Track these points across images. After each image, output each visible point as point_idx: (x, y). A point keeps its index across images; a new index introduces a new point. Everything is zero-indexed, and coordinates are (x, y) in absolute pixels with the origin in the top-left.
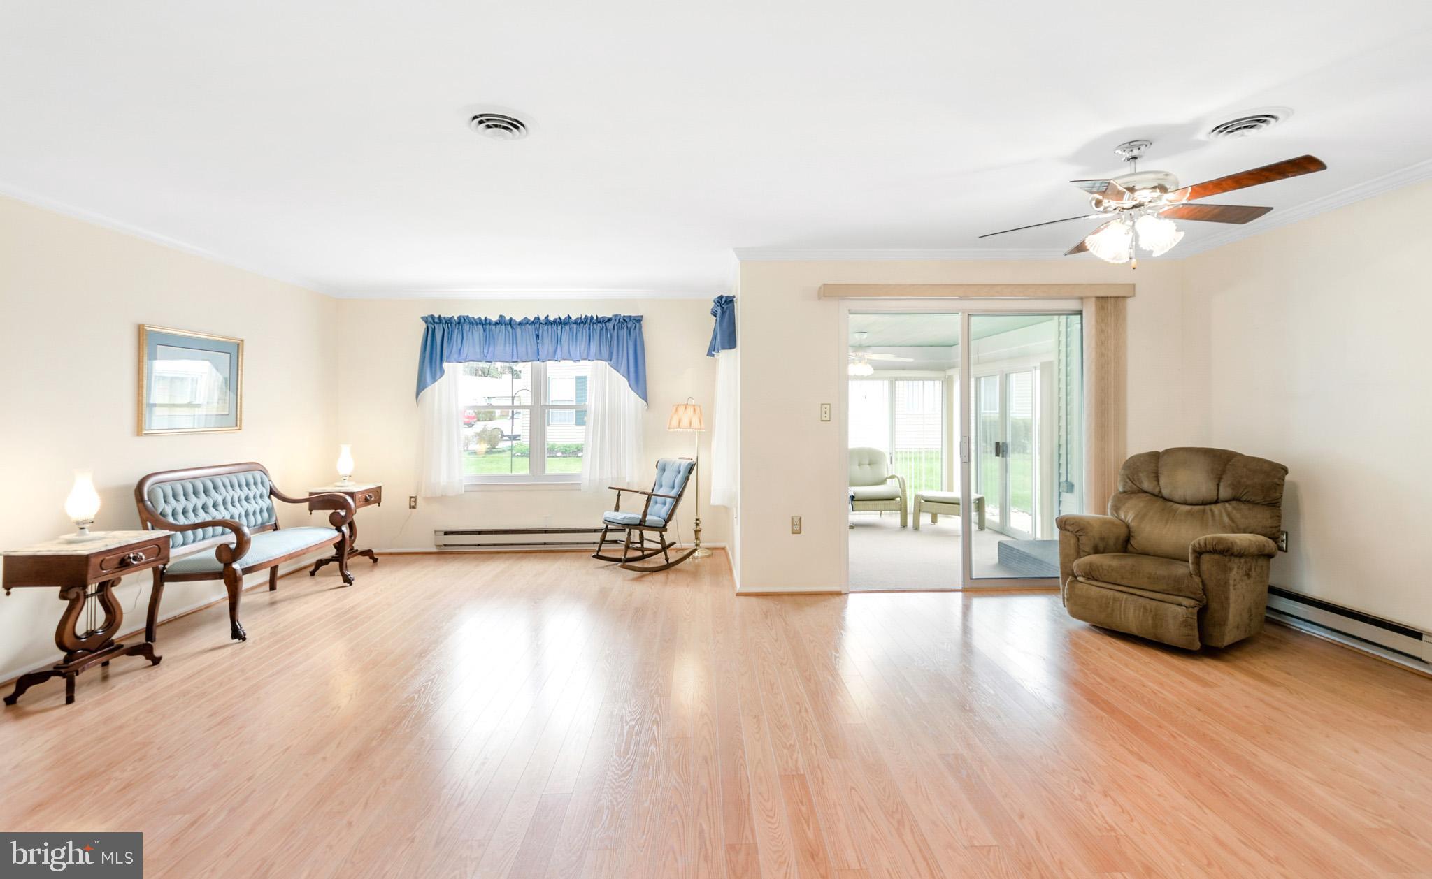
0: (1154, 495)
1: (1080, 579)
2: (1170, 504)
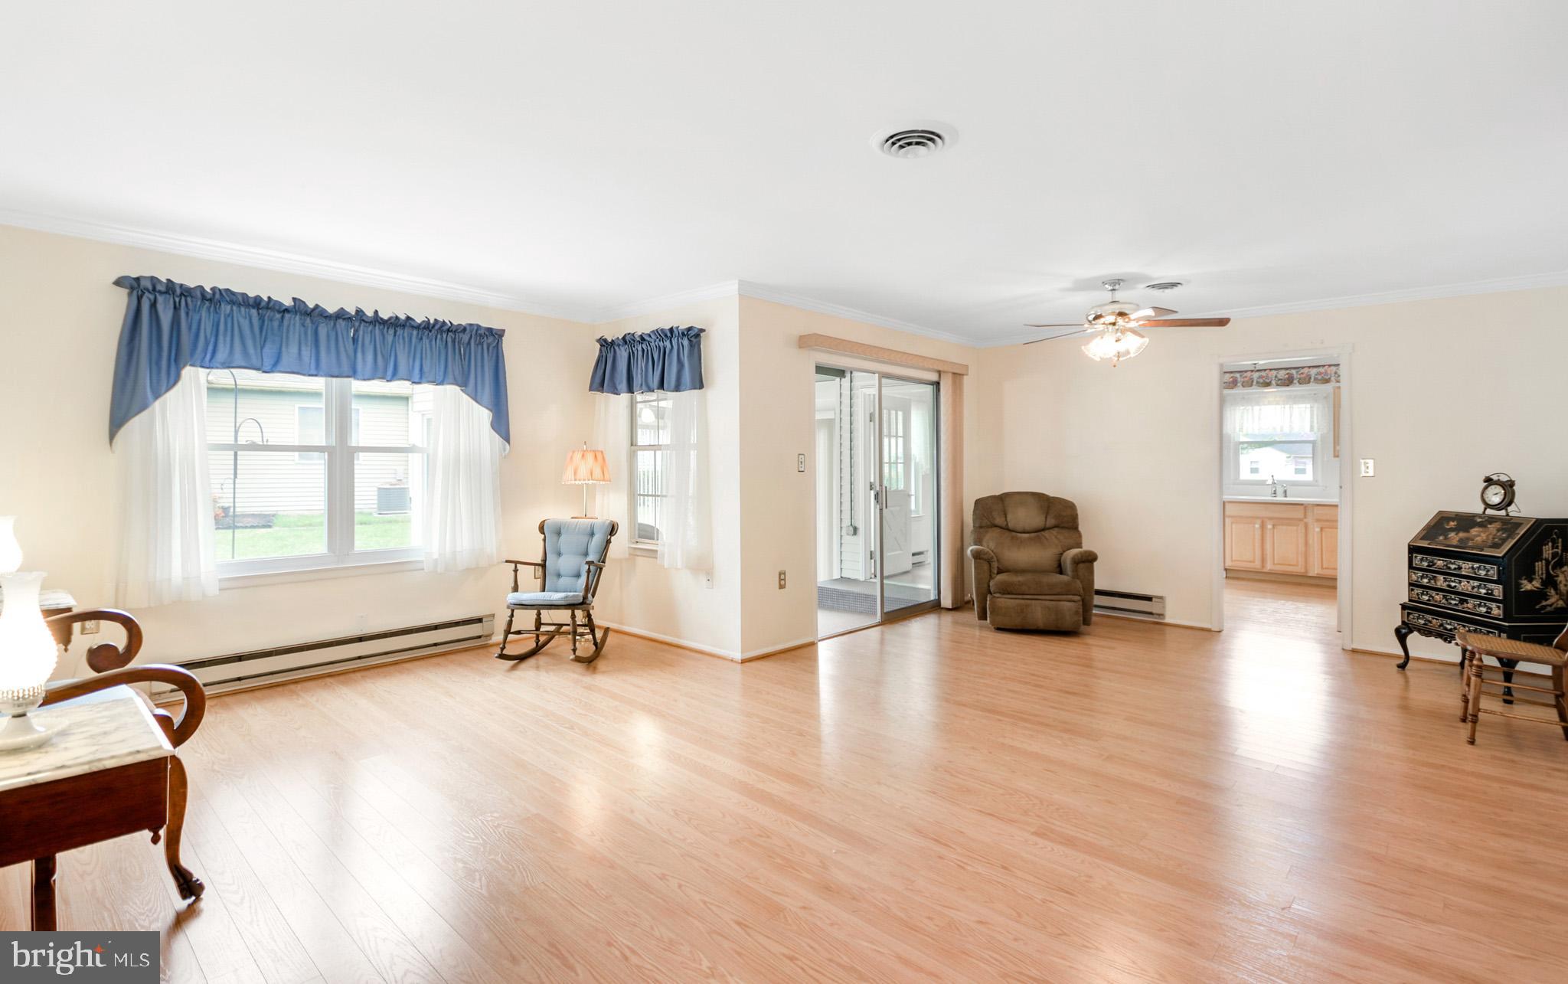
0: (1001, 528)
1: (997, 595)
2: (1014, 534)
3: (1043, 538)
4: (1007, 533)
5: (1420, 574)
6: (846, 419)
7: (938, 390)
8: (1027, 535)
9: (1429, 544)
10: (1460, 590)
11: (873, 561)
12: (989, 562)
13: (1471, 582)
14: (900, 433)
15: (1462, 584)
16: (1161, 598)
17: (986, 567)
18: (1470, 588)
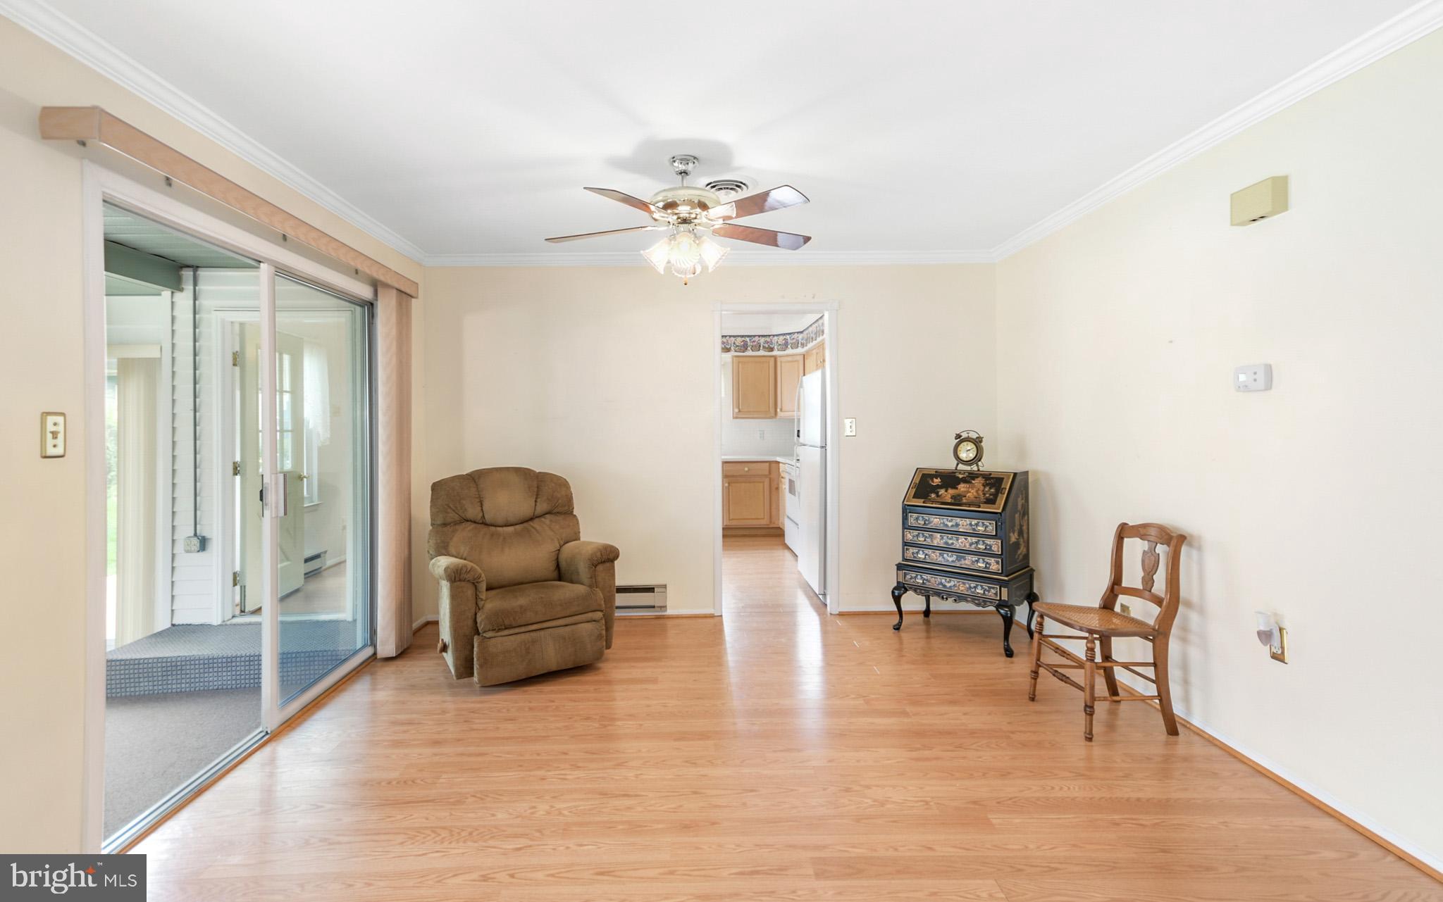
0: (476, 522)
1: (489, 634)
2: (493, 529)
3: (533, 530)
4: (484, 529)
5: (916, 533)
6: (185, 359)
7: (372, 316)
8: (510, 529)
9: (924, 503)
10: (957, 547)
11: (238, 588)
12: (475, 584)
13: (969, 538)
14: (287, 386)
15: (960, 541)
16: (665, 586)
17: (470, 592)
18: (968, 545)
